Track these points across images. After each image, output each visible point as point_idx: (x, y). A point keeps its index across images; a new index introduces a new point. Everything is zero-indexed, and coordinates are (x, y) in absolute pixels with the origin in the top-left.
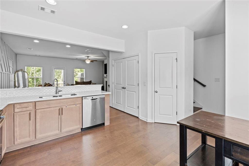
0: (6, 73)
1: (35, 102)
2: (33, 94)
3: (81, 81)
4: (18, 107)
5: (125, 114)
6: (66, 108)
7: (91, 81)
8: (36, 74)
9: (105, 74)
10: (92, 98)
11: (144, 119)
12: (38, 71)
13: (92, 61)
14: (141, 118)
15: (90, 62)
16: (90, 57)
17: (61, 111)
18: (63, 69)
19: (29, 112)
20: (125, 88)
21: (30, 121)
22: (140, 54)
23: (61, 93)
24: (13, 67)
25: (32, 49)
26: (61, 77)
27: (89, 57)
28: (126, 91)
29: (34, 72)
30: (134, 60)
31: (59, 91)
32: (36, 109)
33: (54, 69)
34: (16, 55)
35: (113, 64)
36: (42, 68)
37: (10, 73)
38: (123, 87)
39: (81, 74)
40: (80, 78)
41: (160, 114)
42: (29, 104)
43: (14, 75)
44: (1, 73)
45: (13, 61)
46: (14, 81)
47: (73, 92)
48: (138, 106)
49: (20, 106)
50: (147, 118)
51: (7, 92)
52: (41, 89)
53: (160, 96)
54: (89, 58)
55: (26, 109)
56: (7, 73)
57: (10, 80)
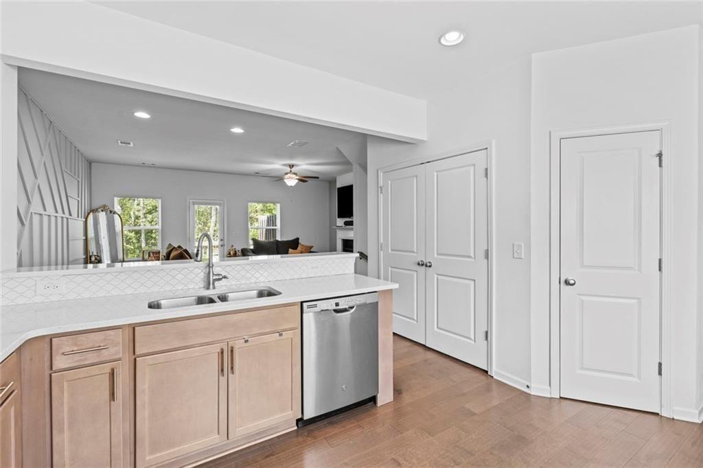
0: (56, 215)
1: (133, 327)
2: (129, 291)
3: (266, 238)
4: (67, 349)
5: (430, 355)
6: (247, 344)
7: (298, 239)
8: (144, 220)
9: (339, 217)
10: (337, 304)
11: (516, 382)
12: (150, 212)
13: (303, 180)
14: (497, 373)
15: (297, 181)
16: (297, 165)
17: (227, 362)
18: (220, 205)
19: (107, 368)
20: (430, 266)
21: (112, 403)
22: (494, 142)
23: (223, 284)
24: (79, 199)
25: (132, 145)
26: (209, 227)
27: (293, 166)
28: (434, 276)
29: (141, 214)
30: (468, 166)
31: (217, 277)
32: (134, 353)
33: (194, 204)
34: (90, 163)
35: (381, 183)
36: (160, 200)
37: (70, 215)
38: (419, 260)
39: (266, 219)
40: (264, 230)
41: (583, 368)
42: (110, 335)
43: (82, 222)
44: (41, 214)
45: (78, 181)
46: (84, 238)
47: (264, 282)
48: (487, 333)
49: (76, 345)
50: (529, 378)
51: (36, 284)
52: (155, 272)
53: (584, 298)
54: (294, 170)
55: (98, 356)
56: (60, 214)
57: (70, 236)
